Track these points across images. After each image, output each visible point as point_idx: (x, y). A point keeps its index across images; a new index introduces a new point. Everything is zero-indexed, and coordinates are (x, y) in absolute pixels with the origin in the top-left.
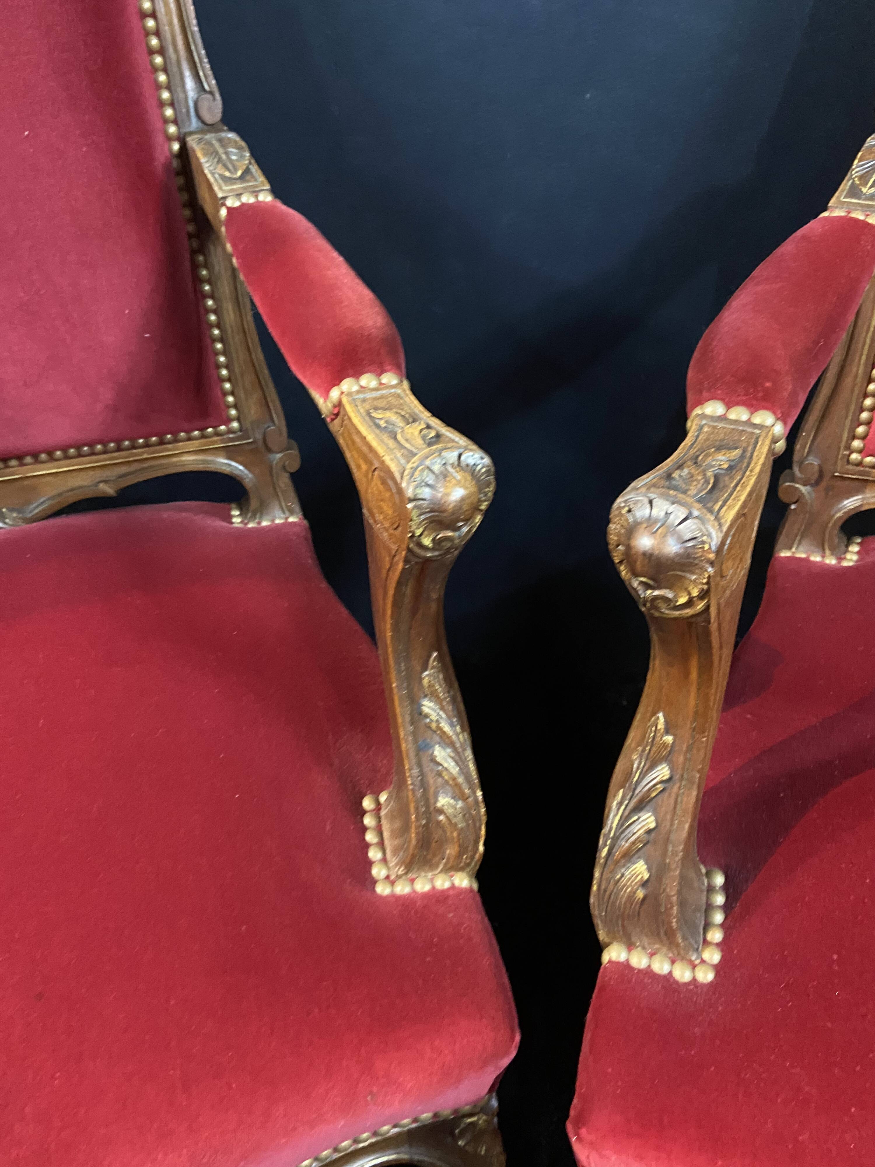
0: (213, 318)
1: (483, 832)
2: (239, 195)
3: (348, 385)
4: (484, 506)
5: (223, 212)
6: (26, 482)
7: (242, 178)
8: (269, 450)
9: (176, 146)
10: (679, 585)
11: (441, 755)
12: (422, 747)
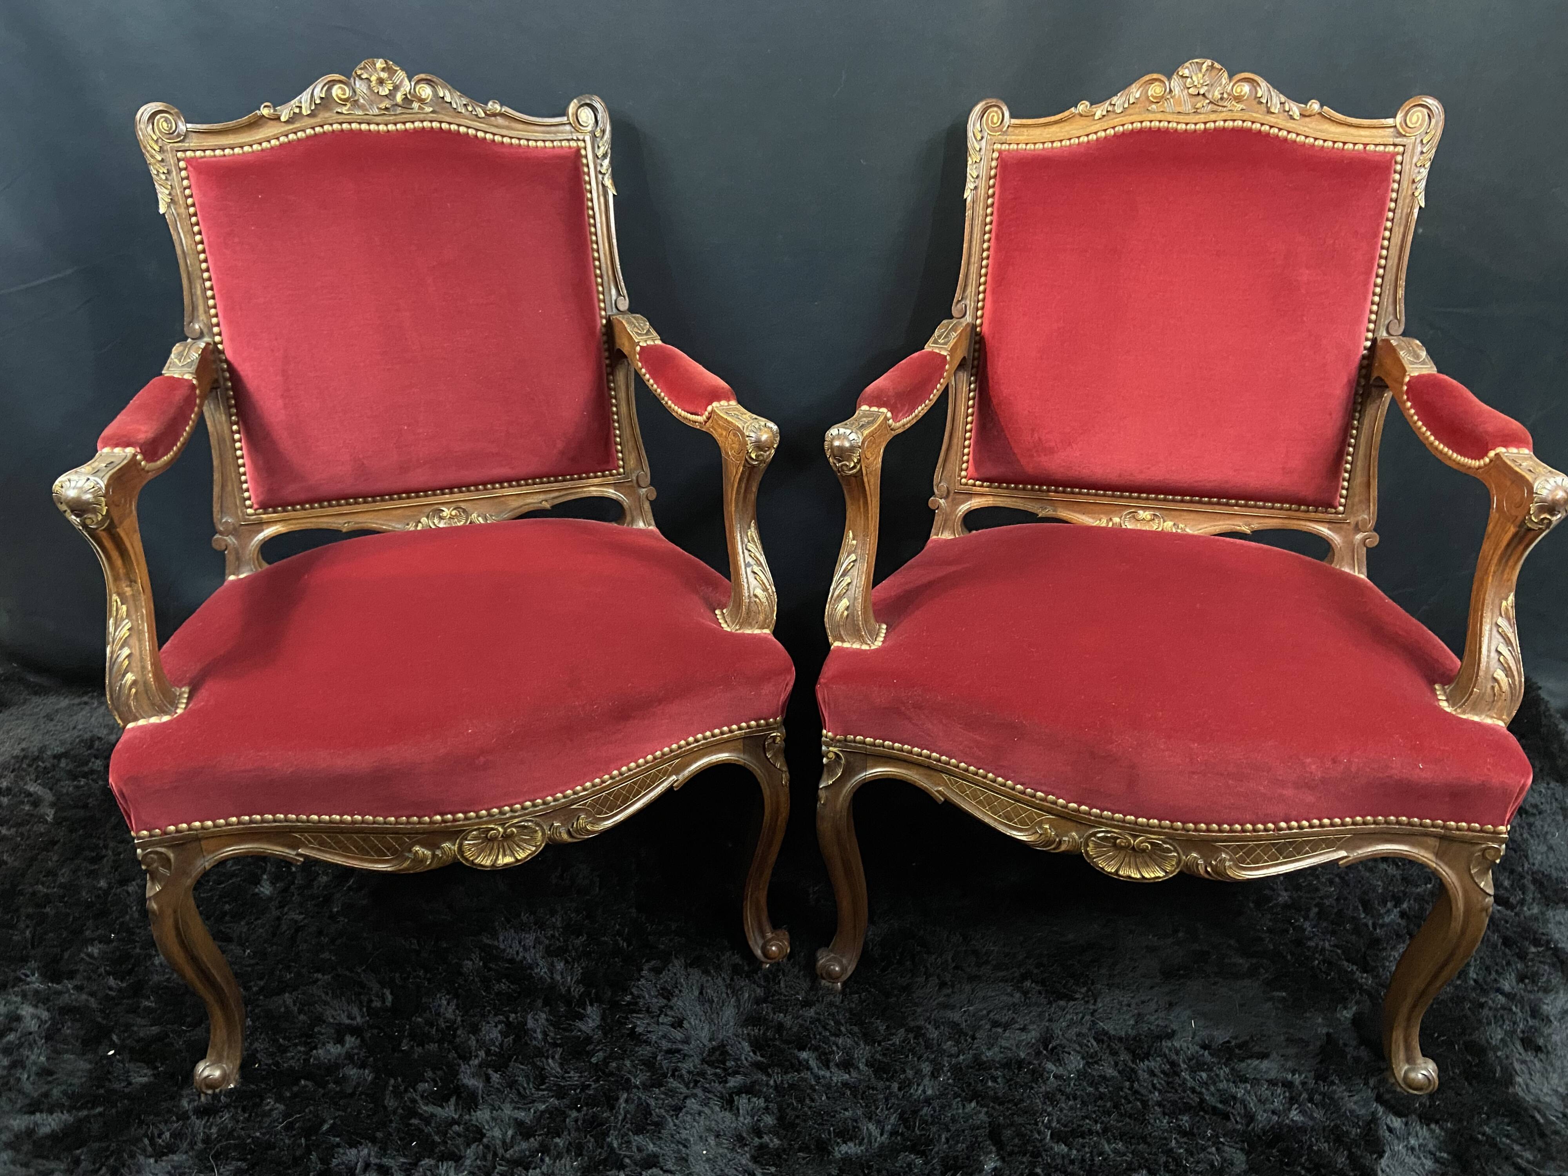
0: (615, 409)
1: (776, 608)
2: (645, 341)
3: (715, 404)
4: (775, 446)
5: (638, 348)
6: (502, 499)
7: (646, 334)
8: (640, 486)
9: (604, 321)
10: (849, 459)
11: (756, 569)
12: (747, 565)
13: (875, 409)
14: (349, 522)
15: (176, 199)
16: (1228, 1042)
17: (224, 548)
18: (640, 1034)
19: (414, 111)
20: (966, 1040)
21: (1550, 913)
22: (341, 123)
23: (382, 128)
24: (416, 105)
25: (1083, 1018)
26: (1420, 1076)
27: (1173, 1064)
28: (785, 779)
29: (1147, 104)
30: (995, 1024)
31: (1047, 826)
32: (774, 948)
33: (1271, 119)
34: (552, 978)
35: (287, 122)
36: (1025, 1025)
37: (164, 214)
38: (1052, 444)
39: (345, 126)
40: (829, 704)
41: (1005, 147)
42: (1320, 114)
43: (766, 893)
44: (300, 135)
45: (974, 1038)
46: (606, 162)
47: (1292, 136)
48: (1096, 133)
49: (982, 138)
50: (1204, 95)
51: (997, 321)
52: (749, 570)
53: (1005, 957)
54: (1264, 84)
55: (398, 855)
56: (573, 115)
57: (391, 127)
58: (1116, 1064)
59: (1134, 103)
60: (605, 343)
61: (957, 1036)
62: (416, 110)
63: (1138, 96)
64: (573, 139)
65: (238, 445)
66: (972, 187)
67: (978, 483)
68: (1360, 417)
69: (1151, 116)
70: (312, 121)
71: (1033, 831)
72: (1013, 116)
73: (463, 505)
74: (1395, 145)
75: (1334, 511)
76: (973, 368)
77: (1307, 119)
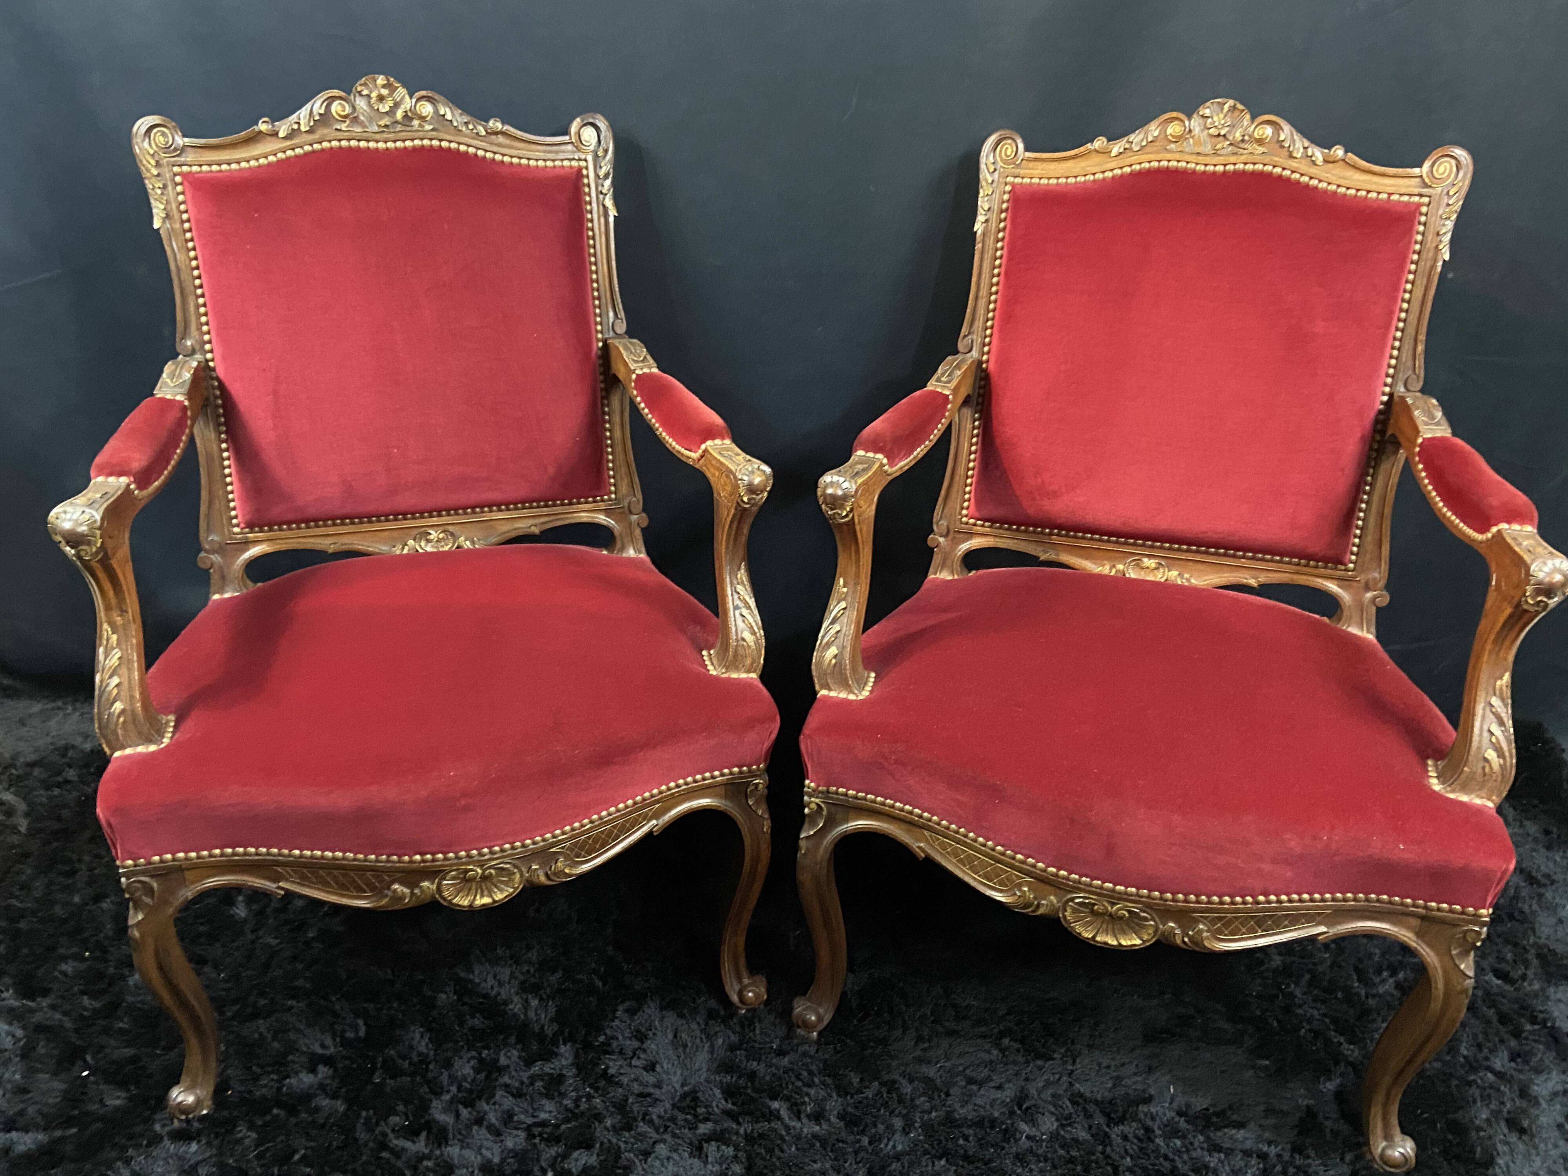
0: (608, 434)
1: (763, 652)
2: (642, 369)
3: (709, 443)
4: (768, 489)
5: (634, 376)
6: (491, 523)
7: (643, 361)
8: (632, 513)
9: (600, 344)
10: (842, 507)
11: (745, 612)
12: (736, 608)
13: (871, 454)
14: (335, 543)
15: (171, 214)
16: (1207, 1109)
17: (209, 566)
18: (613, 1076)
19: (414, 129)
20: (939, 1096)
21: (1552, 990)
22: (340, 140)
23: (381, 145)
24: (416, 123)
25: (1060, 1078)
26: (1397, 1154)
27: (1148, 1130)
28: (767, 827)
29: (1166, 143)
30: (971, 1081)
31: (1026, 889)
32: (750, 994)
33: (1294, 164)
34: (526, 1015)
35: (286, 138)
36: (1001, 1084)
37: (158, 229)
38: (1055, 487)
39: (344, 143)
40: (812, 755)
41: (1018, 180)
42: (1343, 160)
43: (744, 938)
44: (299, 151)
45: (948, 1094)
46: (608, 183)
47: (1314, 182)
48: (1112, 170)
49: (995, 170)
50: (1224, 136)
51: (1004, 358)
52: (737, 612)
53: (985, 1012)
54: (1287, 128)
55: (377, 891)
56: (575, 134)
57: (390, 145)
58: (1090, 1127)
59: (1152, 142)
60: (600, 365)
61: (930, 1092)
62: (416, 128)
63: (1156, 133)
64: (574, 159)
65: (226, 463)
66: (983, 220)
67: (979, 522)
68: (1374, 474)
69: (1169, 156)
70: (311, 137)
71: (1012, 892)
72: (1027, 149)
73: (451, 528)
74: (1421, 195)
75: (1343, 567)
76: (978, 404)
77: (1330, 165)
